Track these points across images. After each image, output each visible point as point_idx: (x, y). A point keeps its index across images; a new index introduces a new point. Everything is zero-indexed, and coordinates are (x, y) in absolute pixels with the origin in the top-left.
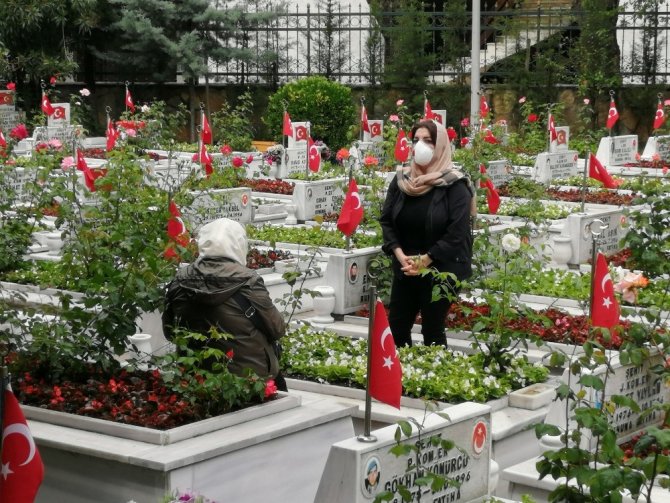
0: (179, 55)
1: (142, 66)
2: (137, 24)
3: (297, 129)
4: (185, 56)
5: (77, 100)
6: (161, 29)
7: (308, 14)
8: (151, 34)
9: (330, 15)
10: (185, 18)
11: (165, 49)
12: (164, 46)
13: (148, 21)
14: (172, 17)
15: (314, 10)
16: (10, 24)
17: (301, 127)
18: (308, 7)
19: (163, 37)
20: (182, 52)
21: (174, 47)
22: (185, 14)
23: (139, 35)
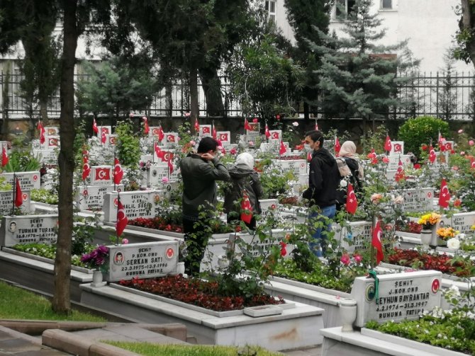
0: (352, 103)
1: (333, 109)
2: (328, 85)
3: (395, 145)
4: (356, 103)
5: (291, 128)
6: (342, 88)
7: (438, 78)
8: (336, 91)
9: (449, 78)
10: (359, 81)
11: (344, 99)
12: (344, 97)
13: (334, 84)
14: (350, 80)
15: (440, 75)
16: (257, 85)
17: (398, 144)
18: (438, 73)
19: (343, 92)
20: (354, 101)
21: (349, 97)
22: (359, 78)
23: (329, 91)
